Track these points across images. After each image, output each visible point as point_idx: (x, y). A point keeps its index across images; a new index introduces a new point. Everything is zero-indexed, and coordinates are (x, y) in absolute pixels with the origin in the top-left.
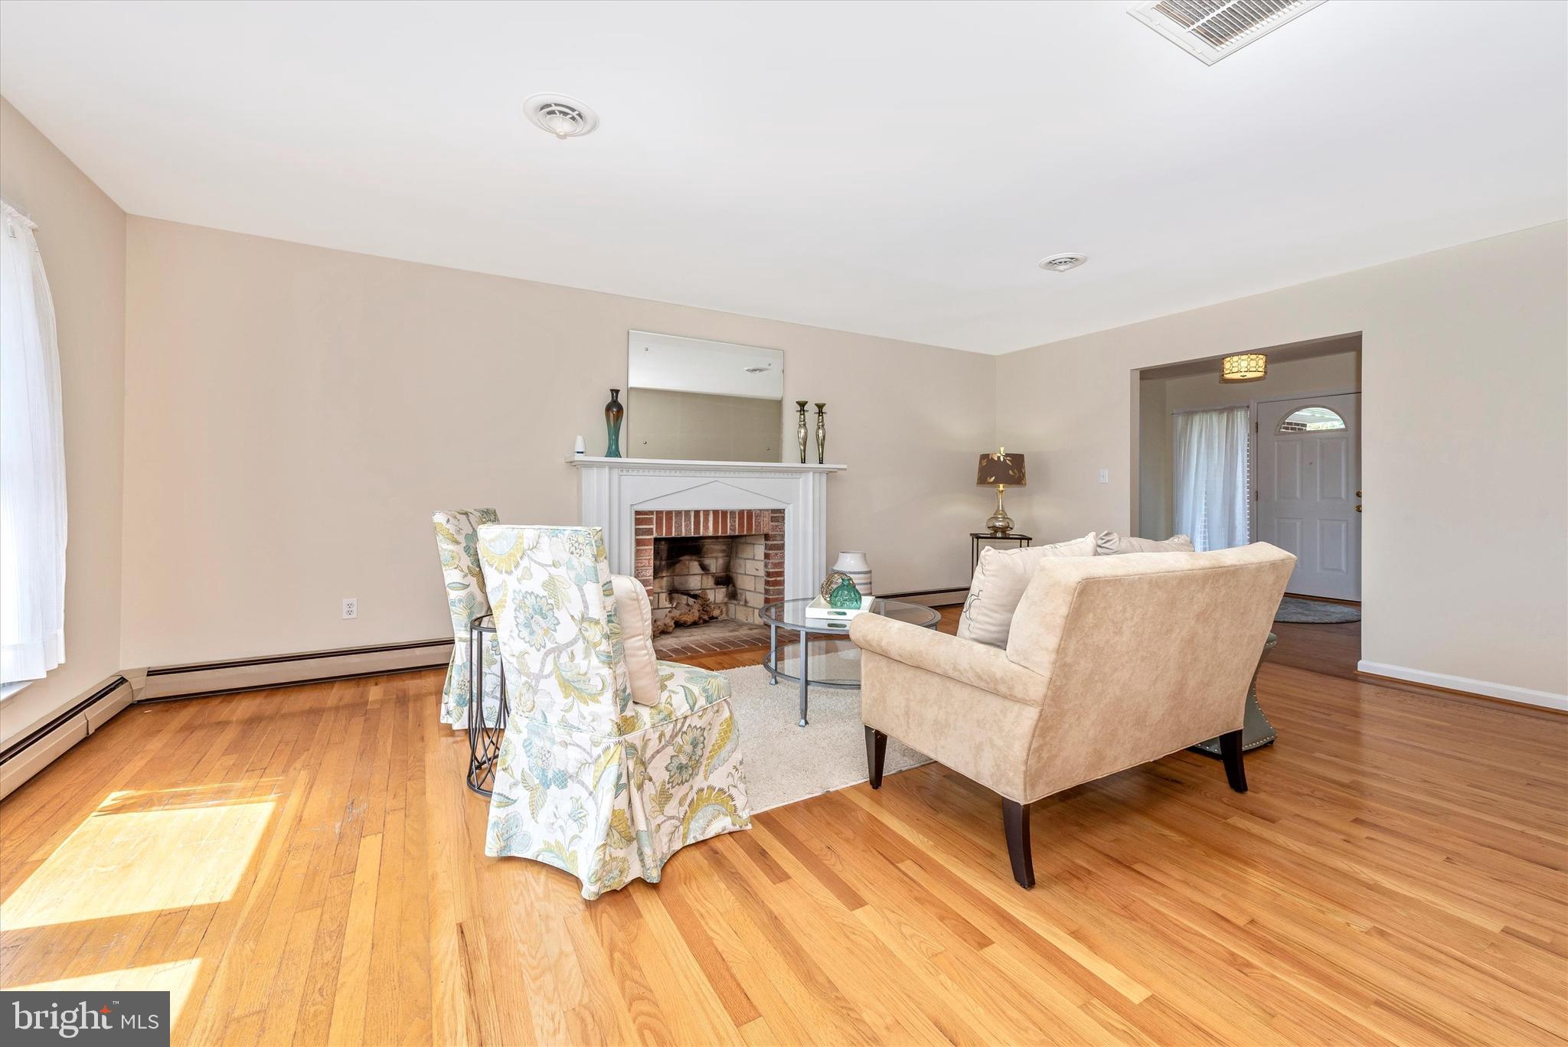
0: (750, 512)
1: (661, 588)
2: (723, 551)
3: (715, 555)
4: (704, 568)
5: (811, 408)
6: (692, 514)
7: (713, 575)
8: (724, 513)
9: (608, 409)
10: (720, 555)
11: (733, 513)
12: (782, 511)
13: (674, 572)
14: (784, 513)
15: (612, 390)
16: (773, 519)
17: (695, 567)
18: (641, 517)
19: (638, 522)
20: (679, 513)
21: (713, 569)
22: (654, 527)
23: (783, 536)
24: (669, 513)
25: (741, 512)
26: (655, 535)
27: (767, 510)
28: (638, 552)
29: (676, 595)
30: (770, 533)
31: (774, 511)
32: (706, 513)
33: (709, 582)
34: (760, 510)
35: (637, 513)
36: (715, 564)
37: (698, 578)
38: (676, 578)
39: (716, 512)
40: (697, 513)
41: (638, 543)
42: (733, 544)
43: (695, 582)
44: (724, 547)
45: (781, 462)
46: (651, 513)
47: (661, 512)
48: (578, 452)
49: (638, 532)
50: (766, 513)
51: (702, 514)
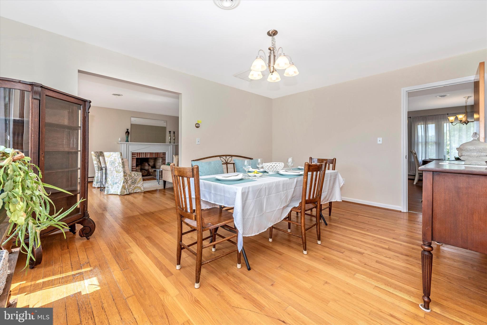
0: (158, 153)
1: (139, 169)
2: (153, 161)
3: (151, 162)
4: (149, 165)
5: (172, 133)
6: (145, 153)
7: (151, 166)
8: (152, 153)
9: (126, 133)
10: (153, 162)
11: (154, 153)
13: (142, 165)
14: (165, 153)
15: (127, 129)
16: (163, 154)
17: (147, 164)
18: (133, 154)
19: (132, 155)
20: (142, 153)
21: (151, 165)
22: (136, 156)
23: (165, 158)
24: (140, 153)
25: (156, 153)
26: (136, 157)
28: (132, 161)
29: (142, 170)
30: (163, 157)
31: (163, 153)
32: (148, 153)
33: (150, 168)
34: (160, 153)
35: (132, 153)
36: (151, 163)
37: (148, 167)
38: (142, 167)
39: (150, 153)
40: (146, 153)
41: (133, 159)
42: (155, 159)
43: (147, 167)
44: (153, 160)
45: (165, 143)
46: (136, 153)
47: (138, 153)
48: (119, 141)
49: (132, 157)
50: (162, 153)
51: (147, 153)
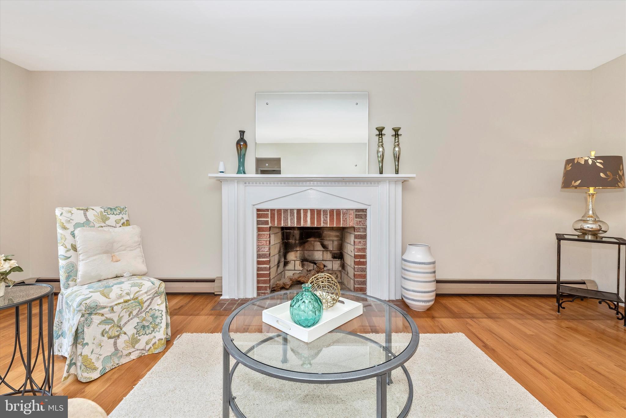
0: (338, 211)
1: (296, 257)
2: (337, 236)
3: (331, 238)
4: (324, 246)
5: (388, 133)
6: (295, 212)
7: (331, 251)
8: (319, 211)
9: (238, 143)
10: (335, 239)
11: (325, 211)
12: (364, 211)
13: (304, 247)
14: (366, 212)
15: (240, 131)
16: (357, 216)
17: (318, 246)
18: (261, 213)
19: (259, 216)
20: (286, 211)
21: (330, 248)
22: (269, 219)
23: (365, 229)
24: (279, 211)
25: (332, 211)
26: (270, 225)
27: (352, 210)
28: (259, 236)
29: (306, 263)
30: (356, 226)
31: (357, 210)
32: (305, 211)
33: (328, 256)
34: (347, 210)
35: (258, 210)
36: (332, 245)
37: (321, 253)
38: (305, 252)
39: (312, 211)
40: (299, 211)
41: (259, 229)
42: (342, 232)
43: (318, 255)
44: (338, 234)
46: (268, 210)
47: (274, 210)
48: (221, 172)
49: (258, 223)
50: (352, 212)
51: (302, 211)
